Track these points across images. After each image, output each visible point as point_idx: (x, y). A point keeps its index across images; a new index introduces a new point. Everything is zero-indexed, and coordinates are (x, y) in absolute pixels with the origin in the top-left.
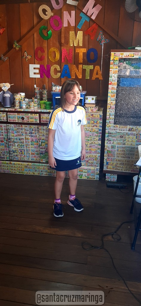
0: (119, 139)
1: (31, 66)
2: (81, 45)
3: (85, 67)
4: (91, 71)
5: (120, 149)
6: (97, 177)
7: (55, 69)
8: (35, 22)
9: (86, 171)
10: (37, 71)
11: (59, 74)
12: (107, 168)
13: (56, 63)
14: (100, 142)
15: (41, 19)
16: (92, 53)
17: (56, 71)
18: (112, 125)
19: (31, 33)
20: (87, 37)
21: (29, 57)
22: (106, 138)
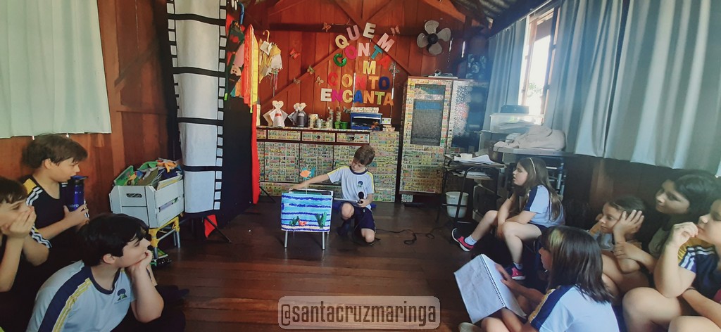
0: (415, 158)
1: (323, 90)
2: (374, 73)
3: (377, 93)
4: (383, 98)
5: (416, 169)
6: (393, 199)
7: (348, 94)
8: (331, 50)
9: (382, 192)
10: (329, 95)
11: (351, 99)
12: (403, 189)
13: (348, 89)
14: (396, 162)
15: (337, 48)
16: (384, 81)
17: (348, 96)
18: (408, 144)
19: (326, 60)
20: (379, 67)
21: (322, 82)
22: (403, 158)
